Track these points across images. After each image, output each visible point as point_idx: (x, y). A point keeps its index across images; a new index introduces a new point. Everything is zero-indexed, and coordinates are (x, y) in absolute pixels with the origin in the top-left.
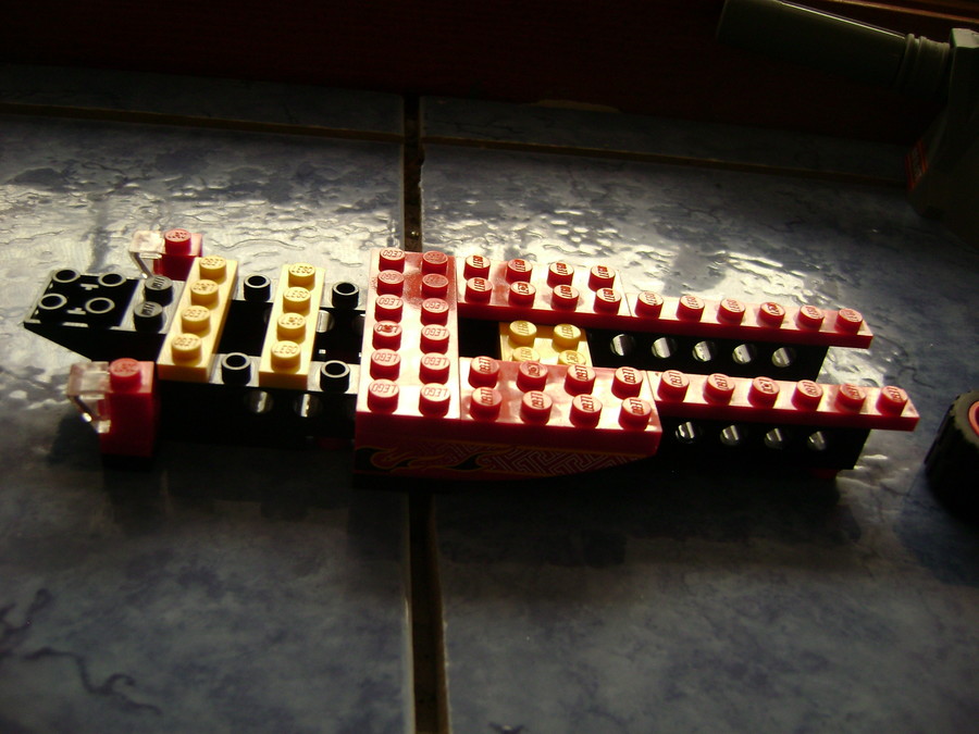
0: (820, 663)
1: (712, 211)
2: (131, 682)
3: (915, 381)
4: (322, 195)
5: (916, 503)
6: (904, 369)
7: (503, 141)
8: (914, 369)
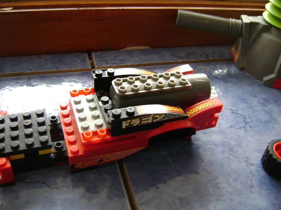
5: (259, 167)
6: (247, 123)
7: (120, 65)
8: (249, 123)
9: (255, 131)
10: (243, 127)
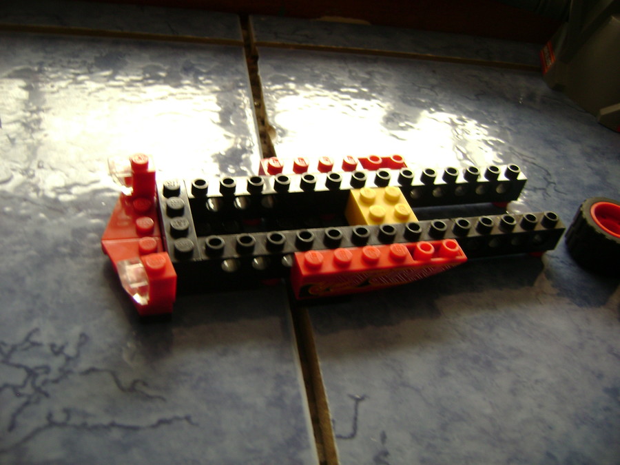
0: (519, 354)
1: (432, 87)
2: (145, 384)
3: (556, 190)
4: (201, 82)
5: (562, 262)
6: (549, 183)
7: (304, 44)
8: (554, 183)
9: (564, 200)
10: (540, 189)
